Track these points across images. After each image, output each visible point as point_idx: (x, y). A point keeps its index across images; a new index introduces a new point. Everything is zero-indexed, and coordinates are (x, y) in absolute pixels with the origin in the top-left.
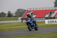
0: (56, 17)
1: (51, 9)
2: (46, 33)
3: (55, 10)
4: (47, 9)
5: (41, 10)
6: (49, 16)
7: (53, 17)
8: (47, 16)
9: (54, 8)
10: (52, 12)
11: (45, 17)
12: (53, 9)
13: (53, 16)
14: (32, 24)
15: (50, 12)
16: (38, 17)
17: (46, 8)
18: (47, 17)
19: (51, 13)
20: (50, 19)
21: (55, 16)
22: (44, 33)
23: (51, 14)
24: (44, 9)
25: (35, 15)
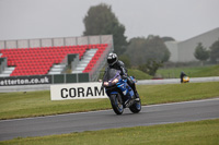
0: (90, 73)
1: (71, 43)
2: (53, 135)
3: (88, 48)
4: (58, 44)
5: (32, 47)
6: (65, 69)
7: (79, 75)
8: (57, 70)
9: (83, 42)
10: (74, 56)
11: (51, 73)
12: (80, 44)
13: (79, 69)
14: (125, 93)
15: (69, 56)
16: (23, 75)
17: (52, 39)
18: (55, 76)
19: (71, 59)
20: (68, 82)
21: (88, 68)
22: (48, 137)
23: (73, 63)
24: (47, 45)
25: (9, 66)
